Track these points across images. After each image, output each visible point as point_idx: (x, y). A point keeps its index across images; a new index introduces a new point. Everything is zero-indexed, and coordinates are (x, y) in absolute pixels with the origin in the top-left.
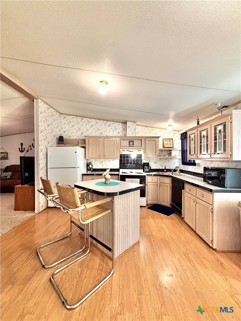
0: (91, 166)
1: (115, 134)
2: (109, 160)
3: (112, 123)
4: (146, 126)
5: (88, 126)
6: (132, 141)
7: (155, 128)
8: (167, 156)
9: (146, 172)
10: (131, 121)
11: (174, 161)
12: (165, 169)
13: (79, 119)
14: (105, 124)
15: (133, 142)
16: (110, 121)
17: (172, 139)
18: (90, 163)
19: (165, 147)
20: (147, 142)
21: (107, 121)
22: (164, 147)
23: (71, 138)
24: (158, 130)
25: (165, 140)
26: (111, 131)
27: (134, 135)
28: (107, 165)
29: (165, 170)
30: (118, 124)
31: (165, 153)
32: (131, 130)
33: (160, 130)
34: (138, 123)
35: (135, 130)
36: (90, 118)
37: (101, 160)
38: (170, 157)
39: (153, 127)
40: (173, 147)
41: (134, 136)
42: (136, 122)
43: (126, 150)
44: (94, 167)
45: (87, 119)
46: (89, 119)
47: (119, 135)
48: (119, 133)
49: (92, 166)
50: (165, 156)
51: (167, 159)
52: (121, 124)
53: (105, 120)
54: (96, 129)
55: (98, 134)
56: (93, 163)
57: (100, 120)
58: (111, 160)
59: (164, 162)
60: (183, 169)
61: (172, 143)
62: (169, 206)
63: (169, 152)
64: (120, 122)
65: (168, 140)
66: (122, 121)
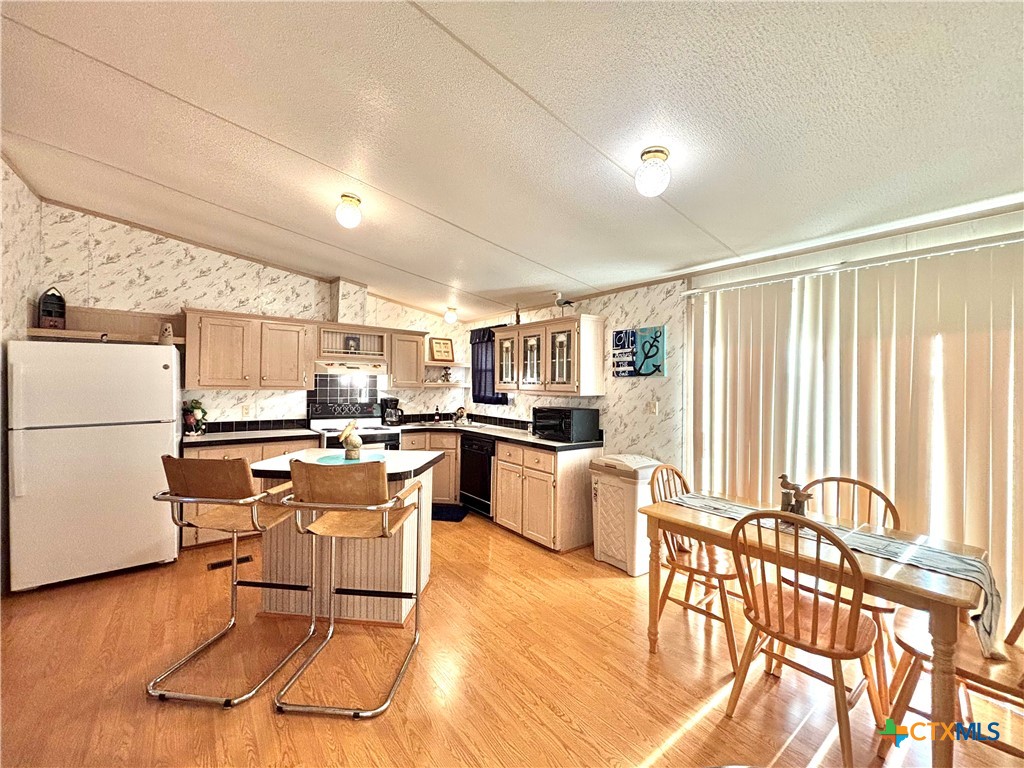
0: (198, 414)
1: (294, 310)
2: (269, 392)
3: (284, 273)
4: (389, 300)
5: (188, 272)
6: (354, 339)
7: (411, 307)
8: (440, 381)
9: (393, 424)
10: (352, 282)
11: (454, 392)
12: (437, 414)
13: (144, 238)
14: (258, 273)
15: (357, 340)
16: (275, 266)
17: (451, 340)
18: (196, 404)
19: (436, 357)
20: (396, 343)
21: (266, 264)
22: (433, 359)
23: (100, 306)
24: (418, 314)
25: (434, 341)
26: (281, 298)
27: (358, 321)
28: (262, 409)
29: (437, 418)
30: (302, 279)
31: (435, 374)
32: (350, 307)
33: (422, 313)
34: (370, 289)
35: (363, 307)
36: (198, 245)
37: (241, 393)
38: (446, 383)
39: (407, 306)
40: (453, 361)
41: (360, 323)
42: (366, 286)
43: (336, 363)
44: (211, 418)
45: (185, 245)
46: (191, 247)
47: (307, 315)
48: (305, 307)
49: (205, 413)
50: (434, 381)
51: (438, 388)
52: (313, 282)
53: (258, 261)
54: (222, 287)
55: (228, 304)
56: (206, 403)
57: (238, 256)
58: (276, 392)
59: (432, 395)
60: (474, 413)
61: (450, 350)
62: (453, 502)
63: (445, 373)
64: (311, 276)
65: (442, 342)
66: (320, 275)
